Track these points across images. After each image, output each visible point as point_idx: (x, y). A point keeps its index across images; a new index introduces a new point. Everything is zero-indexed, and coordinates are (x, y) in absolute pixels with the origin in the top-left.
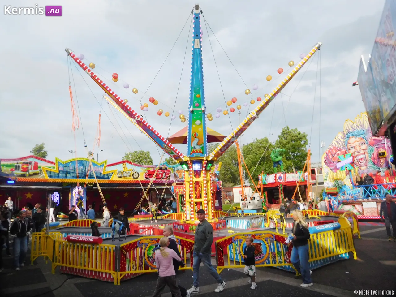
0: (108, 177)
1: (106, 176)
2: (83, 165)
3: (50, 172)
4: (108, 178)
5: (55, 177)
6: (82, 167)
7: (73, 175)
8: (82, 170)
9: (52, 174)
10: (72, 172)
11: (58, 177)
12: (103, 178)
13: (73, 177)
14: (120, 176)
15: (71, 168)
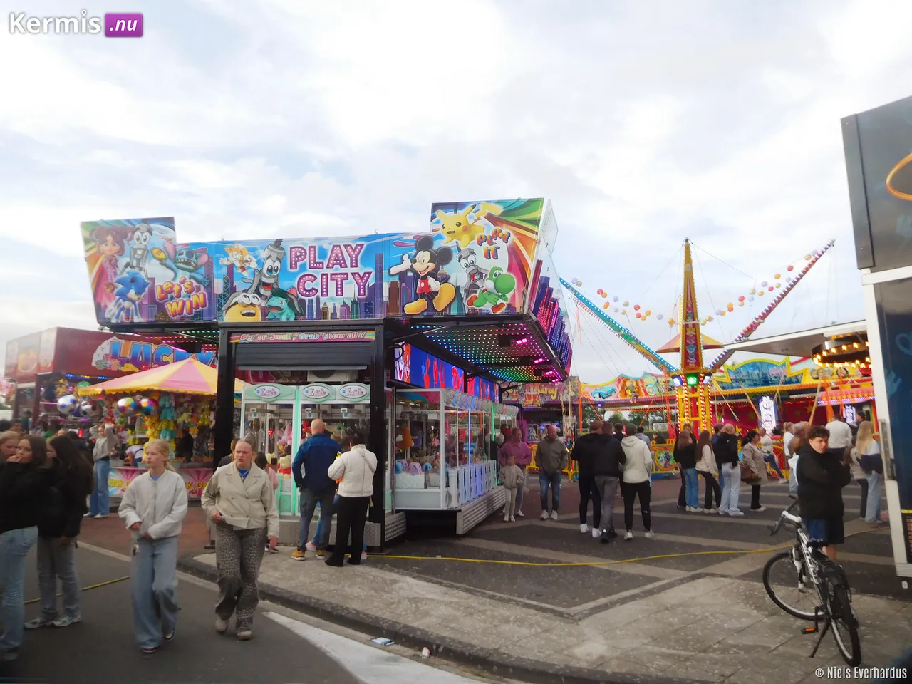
0: (797, 379)
1: (794, 380)
2: (758, 368)
3: (722, 383)
4: (798, 381)
5: (728, 388)
6: (757, 371)
7: (749, 382)
8: (758, 374)
9: (724, 385)
10: (747, 380)
11: (732, 387)
12: (790, 382)
13: (750, 385)
14: (815, 376)
15: (744, 373)
